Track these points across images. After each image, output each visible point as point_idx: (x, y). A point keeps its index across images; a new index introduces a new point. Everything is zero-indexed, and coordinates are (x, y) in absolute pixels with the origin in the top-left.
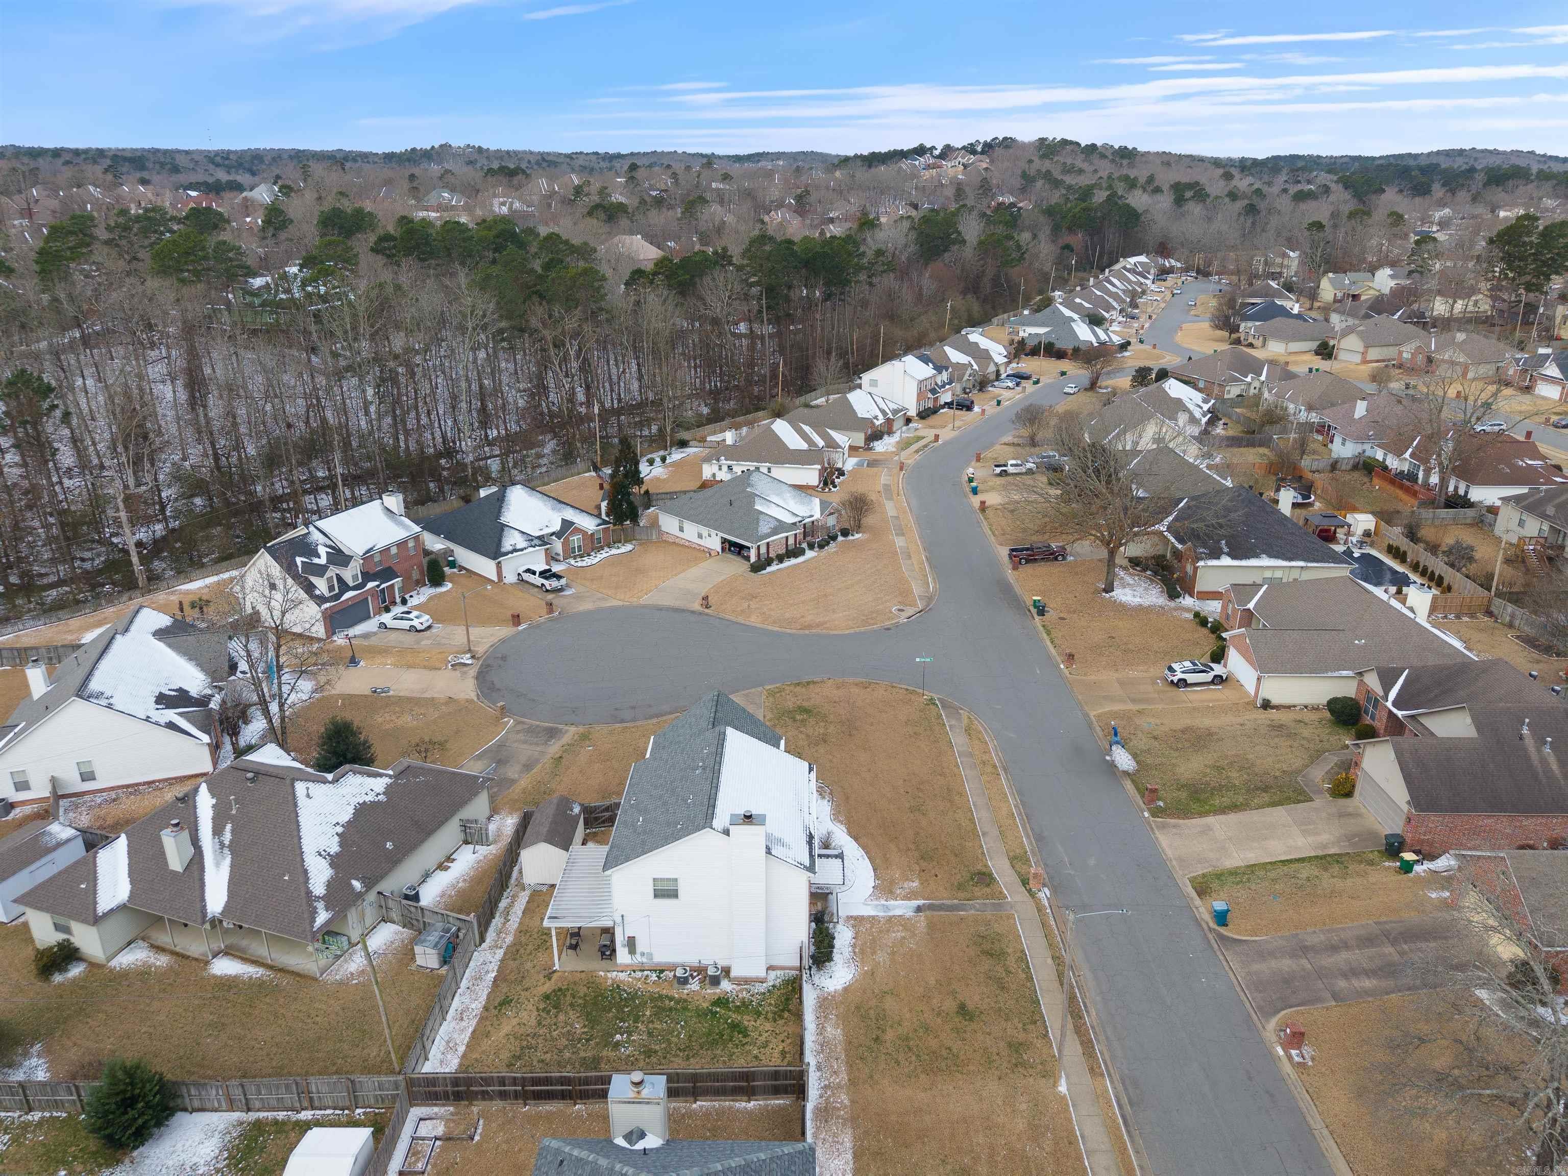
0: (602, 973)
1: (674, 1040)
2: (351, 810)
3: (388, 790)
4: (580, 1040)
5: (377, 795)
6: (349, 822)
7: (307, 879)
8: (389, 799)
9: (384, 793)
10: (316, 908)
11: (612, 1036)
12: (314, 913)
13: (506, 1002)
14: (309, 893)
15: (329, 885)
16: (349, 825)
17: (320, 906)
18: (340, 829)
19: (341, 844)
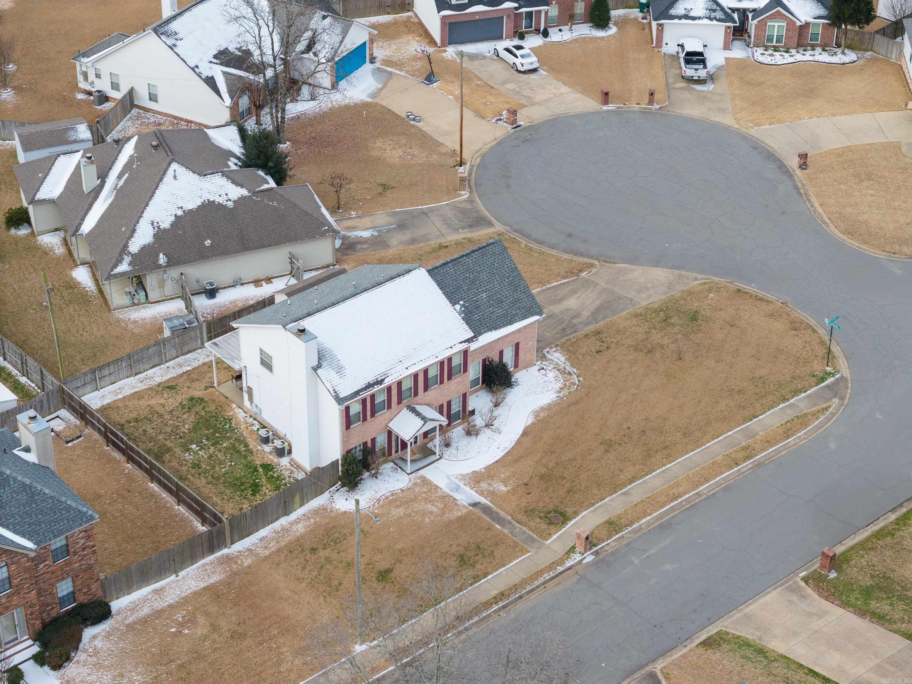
0: (234, 406)
1: (217, 469)
2: (199, 202)
3: (240, 201)
4: (178, 434)
5: (230, 200)
6: (190, 211)
7: (131, 236)
8: (235, 208)
9: (235, 202)
10: (123, 259)
11: (192, 443)
12: (119, 261)
13: (171, 388)
14: (126, 246)
15: (144, 249)
16: (190, 213)
17: (127, 259)
18: (180, 213)
19: (173, 225)
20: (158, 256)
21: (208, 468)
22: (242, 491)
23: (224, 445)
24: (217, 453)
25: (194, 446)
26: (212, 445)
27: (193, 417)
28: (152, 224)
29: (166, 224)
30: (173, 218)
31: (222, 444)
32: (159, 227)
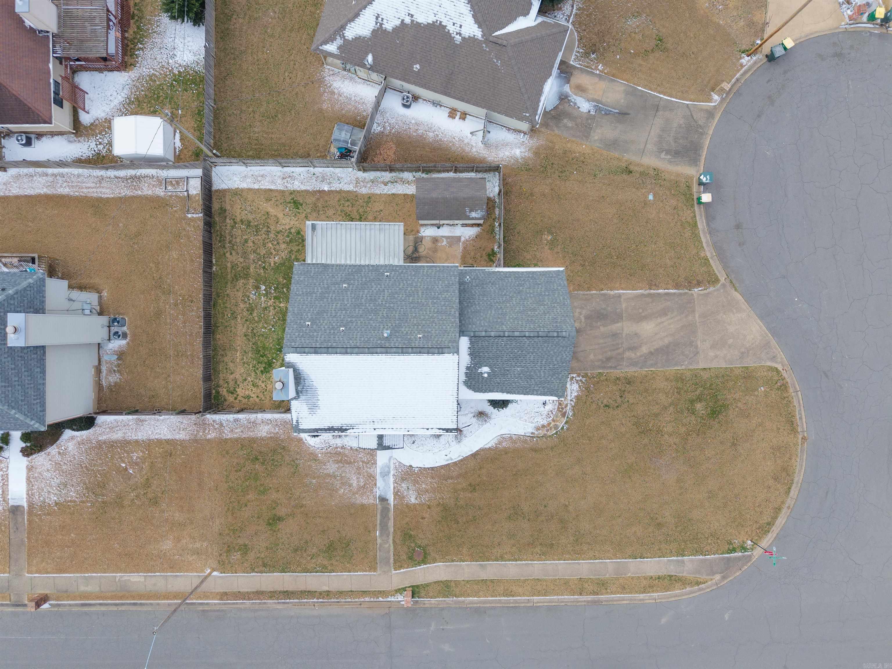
1: (261, 325)
2: (430, 20)
3: (470, 41)
4: (264, 262)
5: (460, 34)
6: (418, 24)
7: (352, 20)
9: (464, 39)
10: (335, 39)
11: (264, 284)
12: (330, 40)
13: (296, 204)
14: (343, 27)
15: (358, 39)
16: (416, 26)
17: (339, 41)
18: (408, 20)
19: (396, 30)
20: (367, 55)
21: (256, 318)
22: (259, 362)
23: (282, 305)
24: (272, 308)
25: (263, 287)
26: (275, 298)
27: (286, 252)
28: (377, 18)
29: (389, 26)
30: (398, 23)
31: (280, 302)
32: (381, 24)
